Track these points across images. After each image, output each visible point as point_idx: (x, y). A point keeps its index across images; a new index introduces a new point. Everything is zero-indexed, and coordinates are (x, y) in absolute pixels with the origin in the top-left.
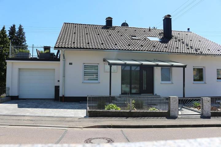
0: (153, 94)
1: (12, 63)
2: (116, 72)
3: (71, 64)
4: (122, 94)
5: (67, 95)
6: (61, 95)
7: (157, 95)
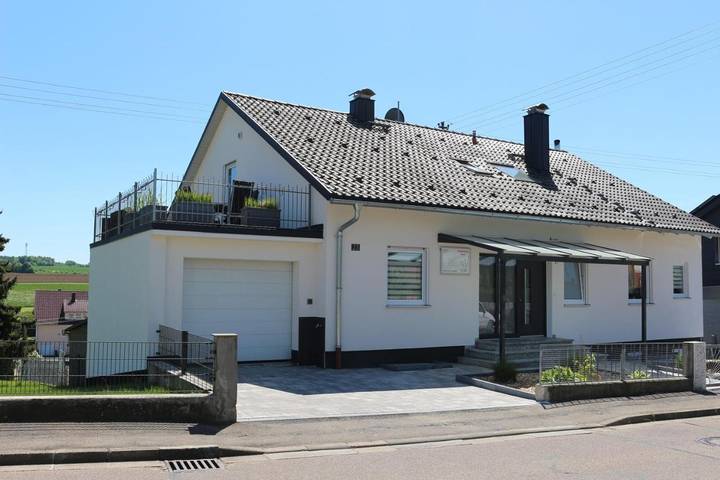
0: (545, 335)
1: (168, 238)
2: (468, 275)
3: (356, 247)
4: (482, 336)
5: (348, 346)
6: (329, 347)
7: (557, 337)
